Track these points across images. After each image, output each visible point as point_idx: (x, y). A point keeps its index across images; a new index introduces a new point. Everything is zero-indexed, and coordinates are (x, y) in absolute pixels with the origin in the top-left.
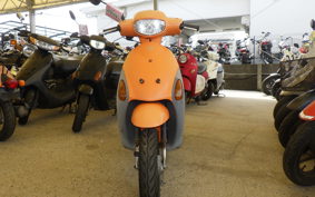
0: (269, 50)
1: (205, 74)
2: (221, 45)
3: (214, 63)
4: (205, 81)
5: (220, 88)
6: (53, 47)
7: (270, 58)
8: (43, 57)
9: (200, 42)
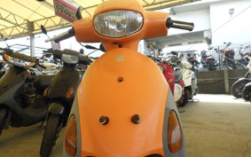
0: (232, 57)
1: (181, 82)
2: (189, 55)
3: (188, 71)
4: (182, 89)
5: (195, 94)
6: (28, 63)
7: (234, 64)
8: (17, 74)
9: (173, 53)
